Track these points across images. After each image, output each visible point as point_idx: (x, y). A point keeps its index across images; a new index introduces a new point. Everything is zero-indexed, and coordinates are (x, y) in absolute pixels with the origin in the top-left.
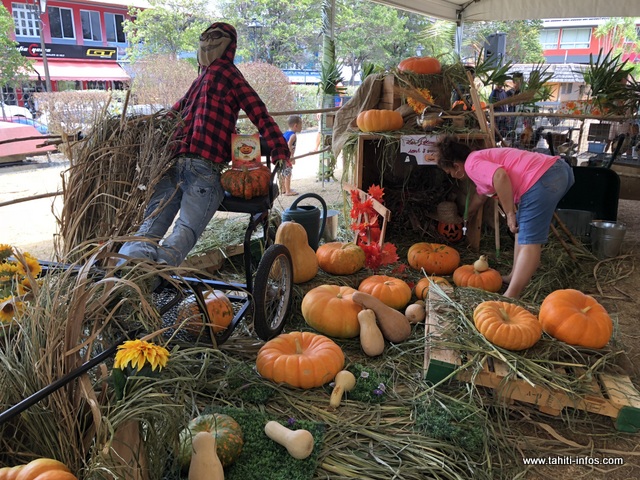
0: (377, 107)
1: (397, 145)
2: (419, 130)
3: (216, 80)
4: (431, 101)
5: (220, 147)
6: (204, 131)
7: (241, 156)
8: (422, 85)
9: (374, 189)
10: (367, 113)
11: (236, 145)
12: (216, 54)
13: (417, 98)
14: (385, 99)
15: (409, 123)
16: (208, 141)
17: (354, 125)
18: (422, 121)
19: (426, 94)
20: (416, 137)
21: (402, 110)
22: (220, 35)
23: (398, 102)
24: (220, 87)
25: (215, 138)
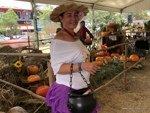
0: (104, 32)
1: (108, 37)
2: (112, 35)
3: (83, 29)
4: (114, 30)
5: (85, 37)
6: (83, 35)
7: (87, 38)
8: (112, 28)
9: (105, 44)
10: (103, 33)
11: (86, 37)
12: (83, 25)
13: (111, 30)
14: (106, 30)
15: (110, 34)
16: (83, 36)
17: (101, 35)
18: (112, 34)
19: (113, 29)
20: (111, 36)
21: (109, 32)
22: (83, 22)
23: (108, 31)
24: (84, 29)
25: (84, 36)
